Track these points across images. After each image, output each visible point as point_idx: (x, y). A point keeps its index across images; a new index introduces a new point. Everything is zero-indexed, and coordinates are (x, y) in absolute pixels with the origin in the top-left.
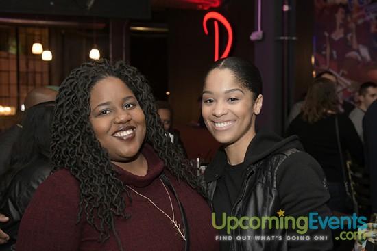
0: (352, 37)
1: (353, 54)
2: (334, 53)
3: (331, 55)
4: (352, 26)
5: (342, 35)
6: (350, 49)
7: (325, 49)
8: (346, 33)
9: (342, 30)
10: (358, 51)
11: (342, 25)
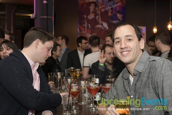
0: (98, 18)
1: (99, 26)
2: (89, 25)
3: (88, 26)
4: (99, 12)
5: (93, 17)
6: (98, 23)
7: (84, 23)
8: (95, 16)
9: (93, 14)
10: (102, 25)
11: (93, 12)
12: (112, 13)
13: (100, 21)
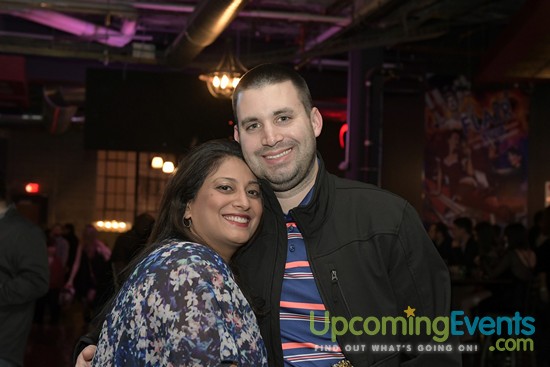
0: (467, 163)
1: (468, 180)
2: (447, 180)
3: (443, 181)
4: (468, 151)
5: (455, 161)
6: (465, 174)
7: (436, 174)
8: (460, 159)
10: (474, 177)
11: (455, 151)
12: (497, 152)
13: (470, 170)
